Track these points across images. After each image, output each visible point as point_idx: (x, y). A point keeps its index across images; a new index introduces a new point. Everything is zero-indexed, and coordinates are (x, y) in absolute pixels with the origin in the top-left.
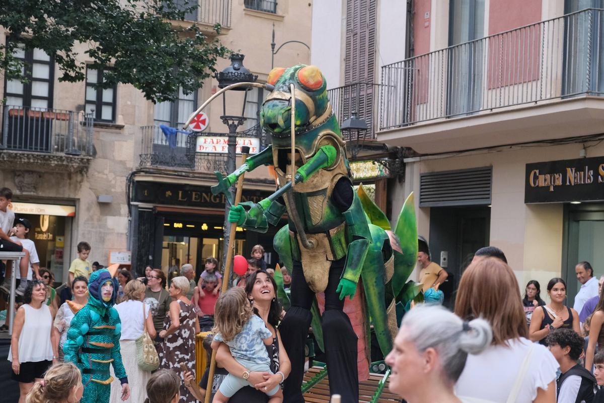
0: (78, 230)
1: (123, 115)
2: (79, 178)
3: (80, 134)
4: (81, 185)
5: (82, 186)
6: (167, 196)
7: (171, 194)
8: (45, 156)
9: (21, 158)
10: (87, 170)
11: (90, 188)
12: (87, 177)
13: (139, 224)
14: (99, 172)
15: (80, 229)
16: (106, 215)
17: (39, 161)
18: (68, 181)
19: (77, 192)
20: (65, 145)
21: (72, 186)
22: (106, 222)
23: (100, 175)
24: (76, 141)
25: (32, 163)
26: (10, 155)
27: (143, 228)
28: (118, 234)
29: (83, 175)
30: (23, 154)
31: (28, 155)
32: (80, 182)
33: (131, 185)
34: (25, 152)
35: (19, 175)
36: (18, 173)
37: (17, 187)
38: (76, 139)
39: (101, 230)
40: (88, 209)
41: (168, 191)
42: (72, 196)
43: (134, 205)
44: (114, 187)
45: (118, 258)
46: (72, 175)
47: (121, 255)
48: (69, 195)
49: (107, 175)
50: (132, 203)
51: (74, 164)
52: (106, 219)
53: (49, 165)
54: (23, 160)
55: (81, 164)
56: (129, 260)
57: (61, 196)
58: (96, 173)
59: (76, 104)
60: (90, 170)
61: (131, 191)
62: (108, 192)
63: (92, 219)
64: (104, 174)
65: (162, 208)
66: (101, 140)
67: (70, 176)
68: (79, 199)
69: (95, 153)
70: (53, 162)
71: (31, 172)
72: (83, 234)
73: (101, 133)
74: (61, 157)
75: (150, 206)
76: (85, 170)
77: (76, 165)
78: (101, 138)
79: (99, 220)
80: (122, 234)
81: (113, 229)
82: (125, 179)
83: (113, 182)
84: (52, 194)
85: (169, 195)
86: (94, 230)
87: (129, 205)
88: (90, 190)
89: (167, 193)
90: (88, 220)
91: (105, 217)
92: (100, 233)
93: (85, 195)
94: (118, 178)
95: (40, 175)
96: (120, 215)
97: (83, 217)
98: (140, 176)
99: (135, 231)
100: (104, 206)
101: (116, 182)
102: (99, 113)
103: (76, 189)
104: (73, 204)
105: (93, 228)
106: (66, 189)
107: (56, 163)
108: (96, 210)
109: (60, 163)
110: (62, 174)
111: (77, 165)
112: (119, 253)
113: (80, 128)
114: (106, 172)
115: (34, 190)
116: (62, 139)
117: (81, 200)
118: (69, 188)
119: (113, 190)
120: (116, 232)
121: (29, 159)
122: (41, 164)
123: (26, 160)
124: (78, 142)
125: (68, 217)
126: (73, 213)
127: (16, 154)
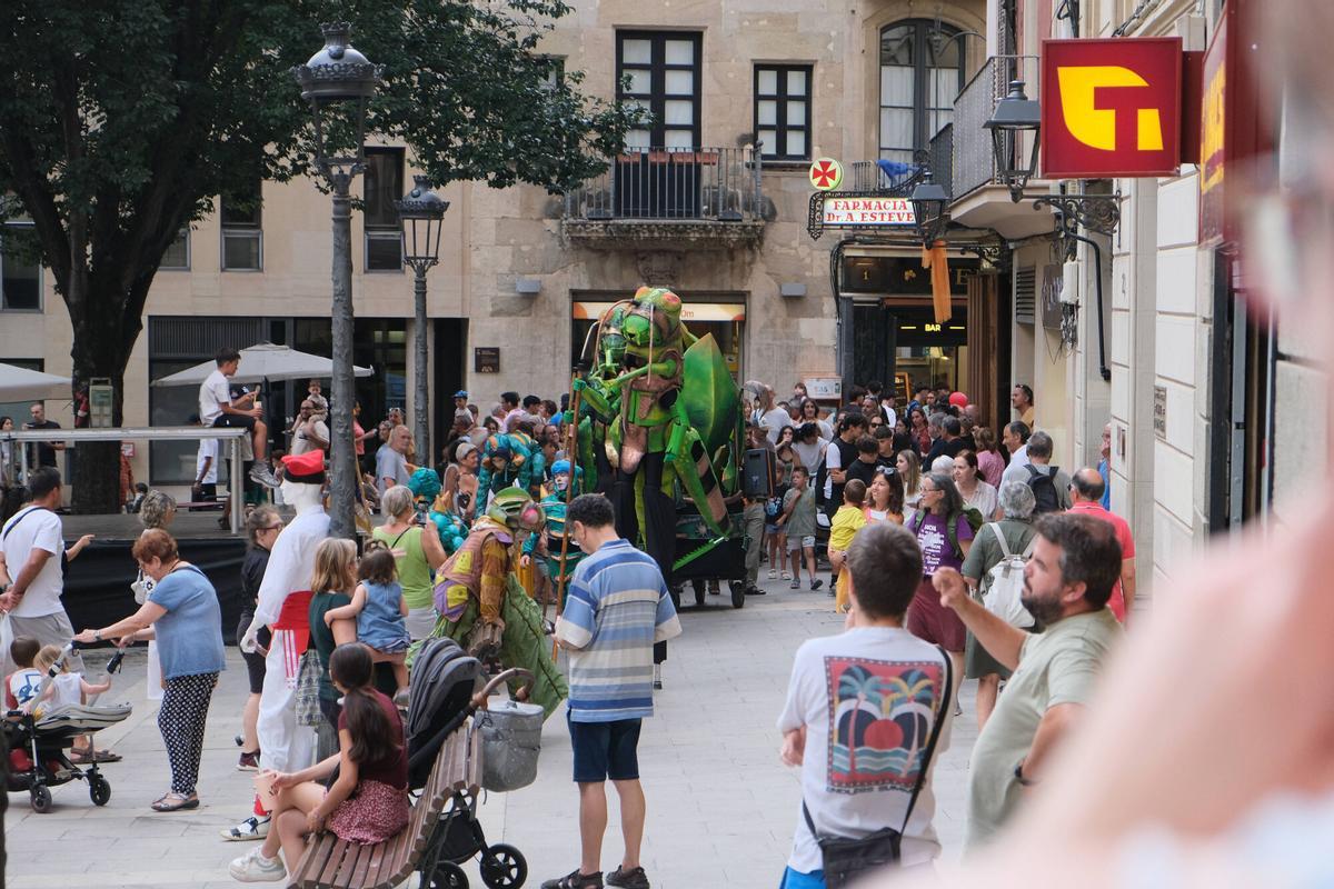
0: (750, 343)
1: (820, 146)
2: (748, 258)
3: (747, 184)
4: (751, 270)
5: (754, 270)
6: (907, 278)
7: (914, 275)
8: (677, 226)
9: (637, 232)
10: (762, 243)
11: (768, 273)
12: (762, 254)
13: (855, 330)
14: (782, 246)
15: (752, 341)
16: (798, 317)
17: (669, 235)
18: (729, 263)
19: (744, 280)
20: (721, 205)
21: (736, 271)
22: (798, 328)
23: (784, 250)
24: (740, 196)
25: (656, 239)
26: (619, 227)
27: (863, 335)
28: (820, 347)
29: (753, 252)
30: (641, 225)
31: (649, 226)
32: (750, 264)
33: (840, 264)
34: (645, 221)
35: (643, 259)
36: (641, 256)
37: (643, 277)
38: (740, 192)
39: (791, 342)
40: (766, 308)
41: (908, 270)
42: (737, 288)
43: (844, 298)
44: (810, 268)
45: (816, 388)
46: (735, 253)
47: (822, 384)
48: (732, 286)
49: (796, 249)
50: (842, 294)
51: (731, 236)
52: (798, 324)
53: (687, 239)
54: (641, 235)
55: (743, 235)
56: (837, 391)
57: (718, 289)
58: (777, 247)
59: (738, 134)
60: (766, 243)
61: (839, 273)
62: (799, 278)
63: (773, 325)
64: (791, 249)
65: (896, 300)
66: (785, 192)
67: (731, 254)
68: (749, 292)
69: (773, 213)
70: (692, 235)
71: (662, 252)
72: (759, 350)
73: (783, 180)
74: (705, 226)
75: (874, 297)
76: (758, 243)
77: (734, 237)
78: (783, 188)
79: (786, 325)
80: (827, 347)
81: (811, 340)
82: (828, 254)
83: (808, 260)
84: (703, 286)
85: (911, 278)
86: (778, 343)
87: (837, 297)
88: (768, 277)
89: (906, 273)
90: (765, 326)
91: (796, 320)
92: (788, 346)
93: (760, 284)
94: (816, 253)
95: (680, 256)
96: (822, 315)
97: (757, 321)
98: (853, 248)
99: (847, 343)
100: (793, 301)
101: (812, 261)
102: (781, 144)
103: (743, 276)
104: (742, 301)
105: (774, 339)
106: (727, 275)
107: (697, 235)
108: (779, 309)
109: (704, 235)
110: (717, 253)
111: (737, 236)
112: (818, 379)
113: (746, 173)
114: (795, 244)
115: (672, 282)
116: (714, 193)
117: (753, 293)
118: (732, 273)
119: (807, 274)
120: (816, 343)
121: (652, 232)
122: (673, 239)
123: (647, 235)
124: (744, 197)
125: (733, 322)
126: (742, 316)
127: (629, 225)
